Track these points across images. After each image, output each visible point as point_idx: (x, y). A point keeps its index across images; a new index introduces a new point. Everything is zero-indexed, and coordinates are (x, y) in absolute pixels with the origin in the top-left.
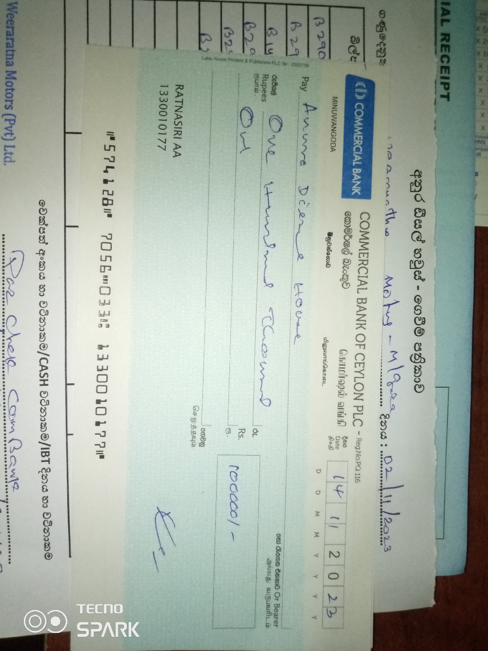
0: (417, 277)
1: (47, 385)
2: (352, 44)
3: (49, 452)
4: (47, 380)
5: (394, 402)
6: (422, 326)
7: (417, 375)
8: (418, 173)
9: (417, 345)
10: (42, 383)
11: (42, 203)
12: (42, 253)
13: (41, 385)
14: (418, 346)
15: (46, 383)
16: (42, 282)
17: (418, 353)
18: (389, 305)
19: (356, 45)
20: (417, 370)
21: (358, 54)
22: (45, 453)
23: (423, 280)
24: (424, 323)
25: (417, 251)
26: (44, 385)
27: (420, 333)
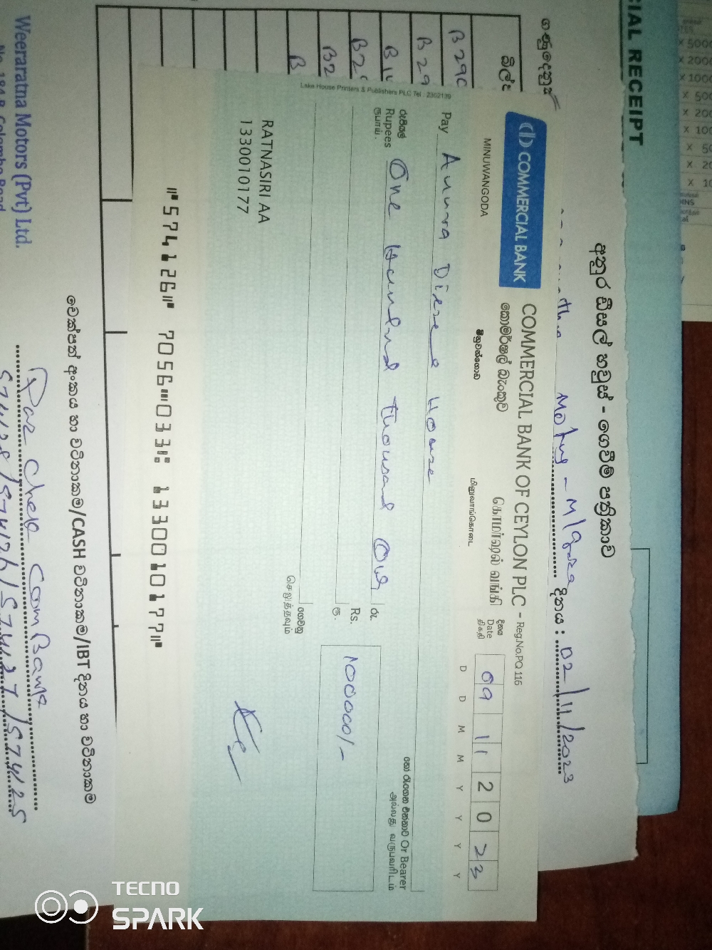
0: (602, 395)
1: (84, 557)
2: (503, 67)
3: (88, 651)
4: (84, 550)
5: (572, 571)
6: (610, 464)
7: (604, 532)
8: (600, 249)
9: (604, 490)
10: (77, 554)
11: (71, 300)
12: (73, 370)
13: (75, 557)
14: (605, 492)
15: (82, 553)
16: (74, 412)
17: (605, 501)
18: (563, 435)
19: (510, 69)
20: (605, 526)
21: (513, 81)
22: (83, 653)
23: (610, 399)
24: (612, 459)
25: (602, 358)
26: (80, 556)
27: (607, 473)
